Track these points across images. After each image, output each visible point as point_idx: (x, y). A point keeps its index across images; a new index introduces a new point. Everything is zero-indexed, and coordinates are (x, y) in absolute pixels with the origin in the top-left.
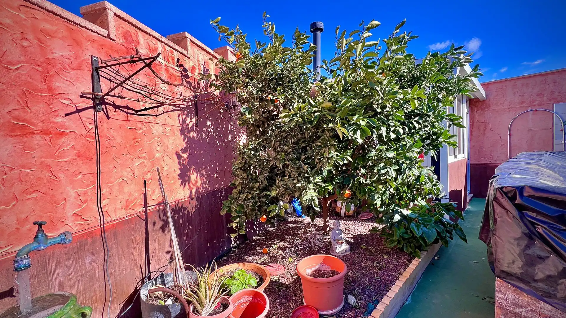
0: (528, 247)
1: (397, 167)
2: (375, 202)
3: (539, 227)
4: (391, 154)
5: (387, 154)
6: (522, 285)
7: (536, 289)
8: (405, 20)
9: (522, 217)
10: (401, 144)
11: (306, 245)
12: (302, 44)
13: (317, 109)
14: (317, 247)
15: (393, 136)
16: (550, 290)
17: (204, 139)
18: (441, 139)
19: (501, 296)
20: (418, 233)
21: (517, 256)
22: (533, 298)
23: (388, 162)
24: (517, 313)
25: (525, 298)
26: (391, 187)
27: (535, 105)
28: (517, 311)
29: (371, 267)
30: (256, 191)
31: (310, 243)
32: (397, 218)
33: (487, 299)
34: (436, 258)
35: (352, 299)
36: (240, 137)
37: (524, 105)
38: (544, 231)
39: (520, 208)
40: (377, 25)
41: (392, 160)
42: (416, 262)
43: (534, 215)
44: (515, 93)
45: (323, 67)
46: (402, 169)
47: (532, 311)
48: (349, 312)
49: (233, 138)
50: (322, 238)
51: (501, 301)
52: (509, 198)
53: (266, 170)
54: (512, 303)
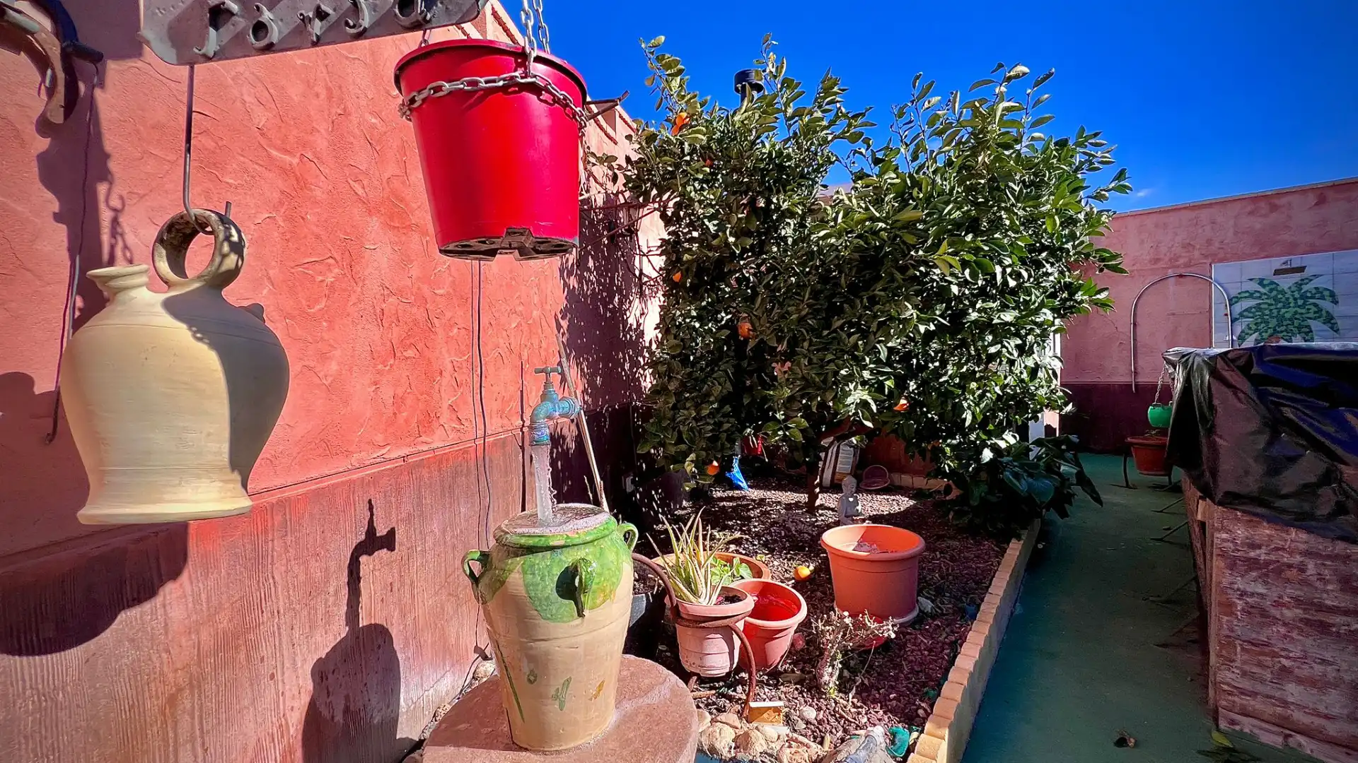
0: (1270, 443)
1: (1019, 342)
2: (964, 416)
3: (1286, 409)
4: (1009, 317)
5: (1002, 317)
6: (1259, 510)
7: (1283, 511)
8: (1053, 70)
9: (1262, 396)
10: (1021, 300)
11: (780, 534)
12: (828, 103)
13: (884, 226)
14: (806, 535)
15: (1012, 283)
16: (1307, 507)
17: (585, 296)
18: (1079, 296)
19: (1224, 536)
20: (1022, 486)
21: (1251, 461)
22: (1278, 527)
23: (1001, 332)
24: (1251, 559)
25: (1265, 531)
26: (996, 385)
27: (1178, 267)
28: (1252, 554)
29: (933, 559)
30: (712, 403)
31: (789, 530)
32: (987, 455)
33: (1151, 598)
34: (1040, 546)
35: (928, 605)
36: (630, 302)
37: (1161, 265)
38: (1296, 415)
39: (1255, 381)
40: (1024, 74)
41: (1009, 329)
42: (1014, 549)
43: (1279, 390)
44: (1142, 242)
45: (861, 153)
46: (1028, 344)
47: (1277, 549)
48: (930, 621)
49: (621, 303)
50: (808, 520)
51: (1225, 544)
52: (1238, 367)
53: (727, 362)
54: (1243, 544)
